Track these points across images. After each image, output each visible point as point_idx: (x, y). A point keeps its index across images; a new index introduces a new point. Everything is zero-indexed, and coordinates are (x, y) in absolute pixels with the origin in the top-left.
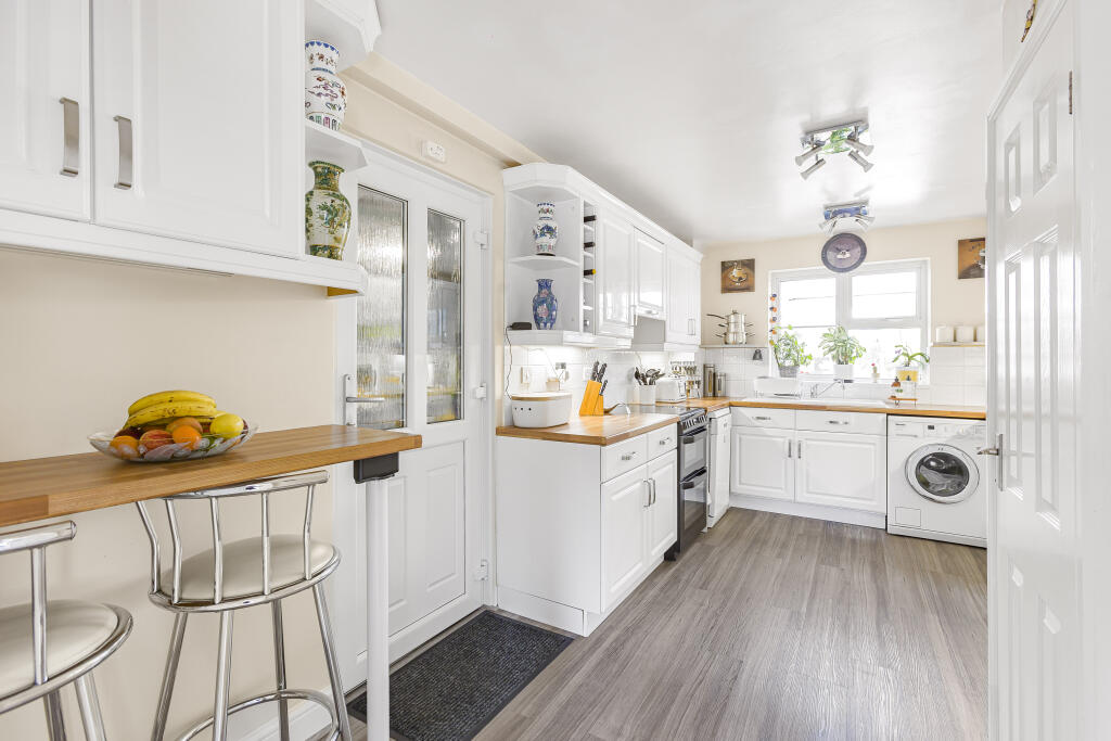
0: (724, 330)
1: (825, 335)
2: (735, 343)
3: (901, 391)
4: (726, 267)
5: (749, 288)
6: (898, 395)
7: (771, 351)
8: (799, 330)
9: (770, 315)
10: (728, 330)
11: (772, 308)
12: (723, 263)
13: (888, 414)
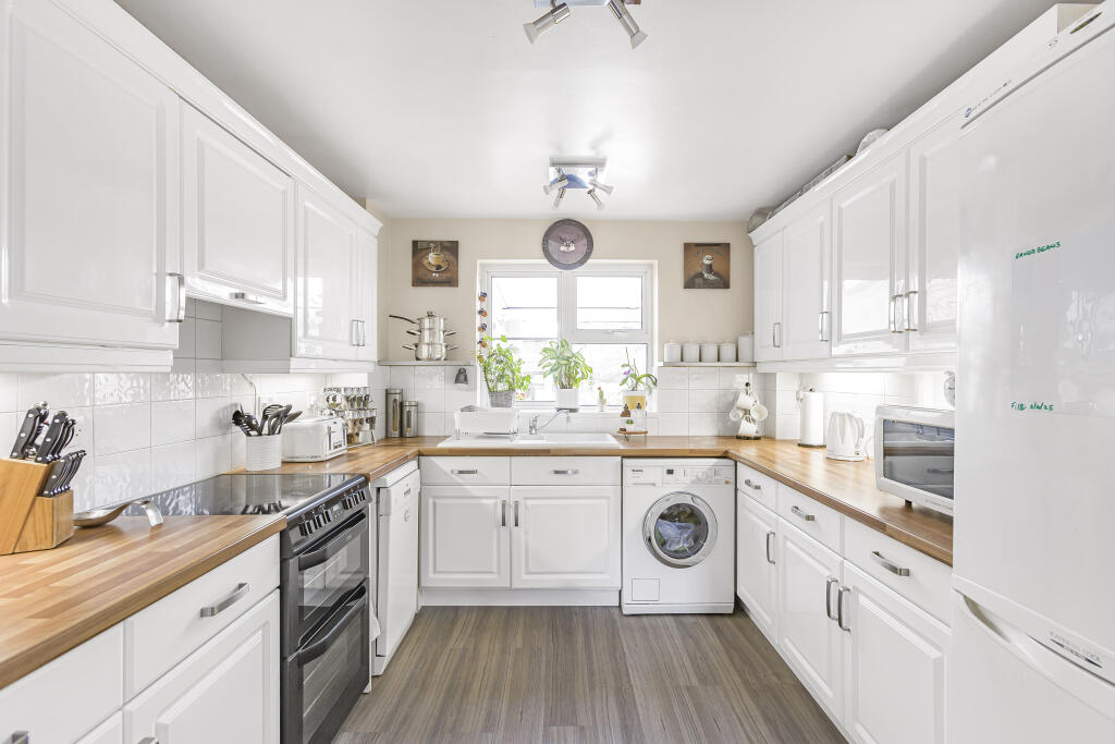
0: (415, 339)
1: (545, 350)
2: (430, 359)
3: (632, 422)
4: (419, 249)
5: (451, 282)
6: (629, 428)
7: (479, 370)
8: (517, 344)
9: (478, 320)
10: (421, 339)
11: (481, 312)
12: (415, 243)
13: (623, 457)
